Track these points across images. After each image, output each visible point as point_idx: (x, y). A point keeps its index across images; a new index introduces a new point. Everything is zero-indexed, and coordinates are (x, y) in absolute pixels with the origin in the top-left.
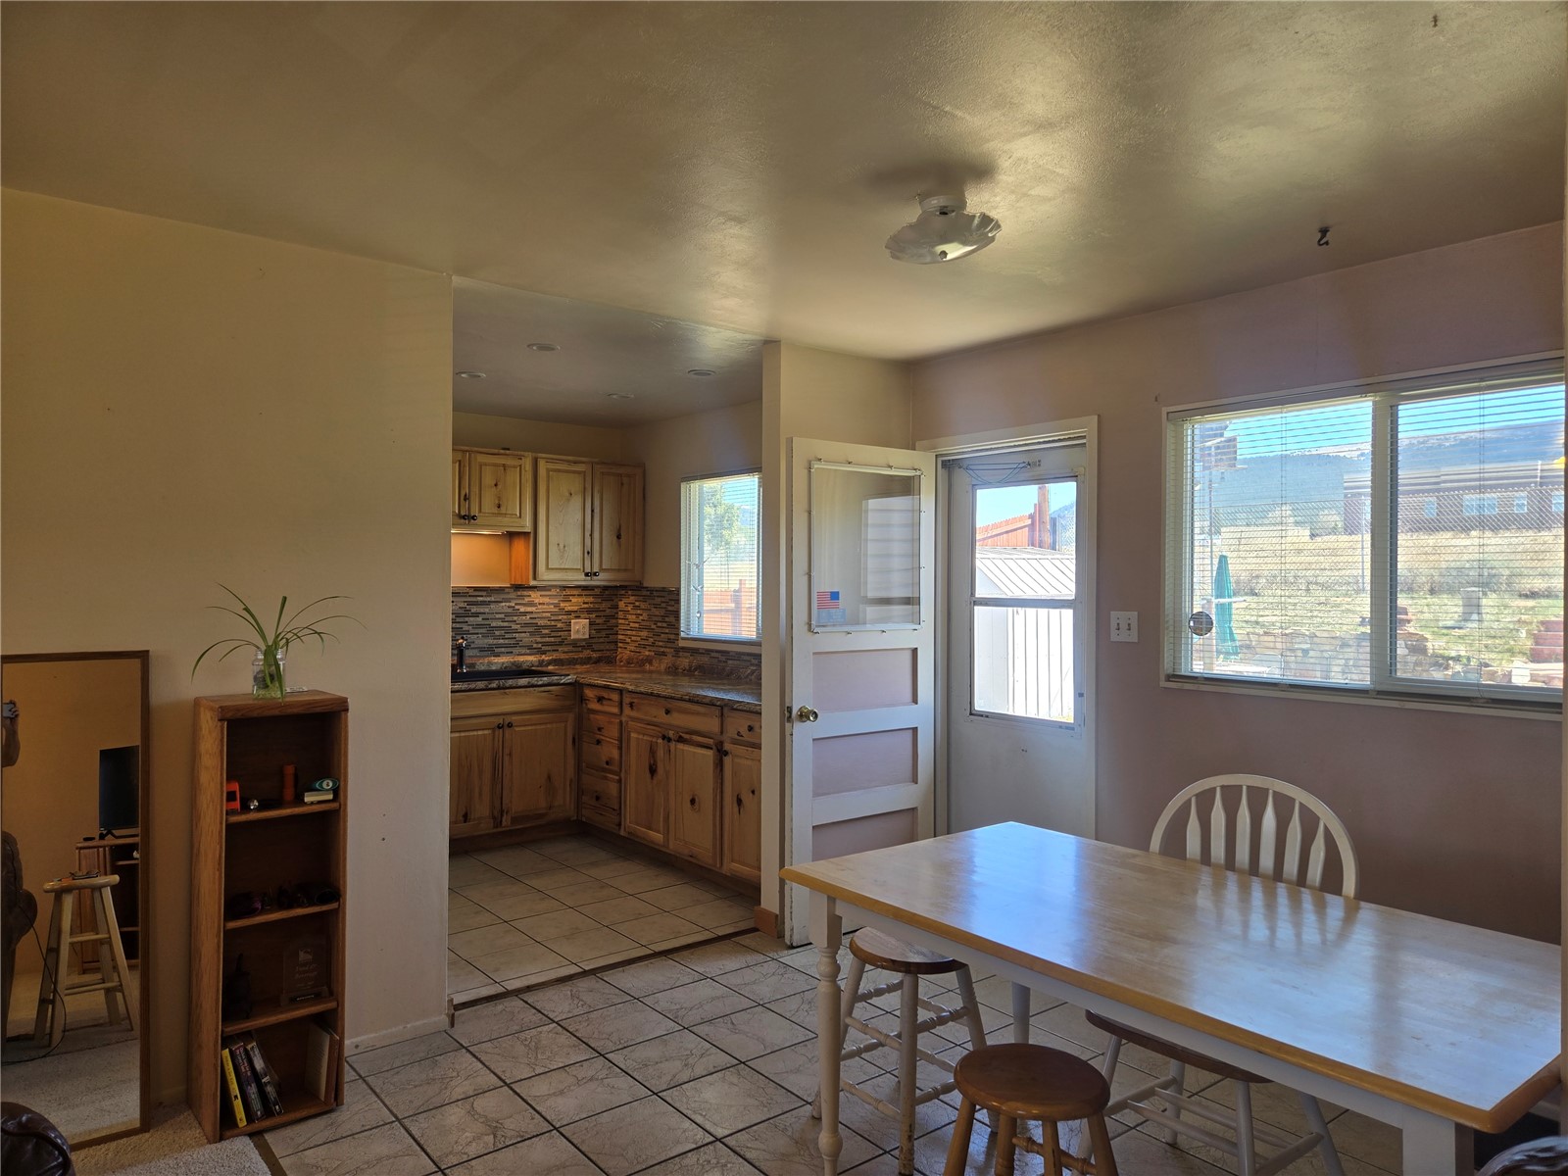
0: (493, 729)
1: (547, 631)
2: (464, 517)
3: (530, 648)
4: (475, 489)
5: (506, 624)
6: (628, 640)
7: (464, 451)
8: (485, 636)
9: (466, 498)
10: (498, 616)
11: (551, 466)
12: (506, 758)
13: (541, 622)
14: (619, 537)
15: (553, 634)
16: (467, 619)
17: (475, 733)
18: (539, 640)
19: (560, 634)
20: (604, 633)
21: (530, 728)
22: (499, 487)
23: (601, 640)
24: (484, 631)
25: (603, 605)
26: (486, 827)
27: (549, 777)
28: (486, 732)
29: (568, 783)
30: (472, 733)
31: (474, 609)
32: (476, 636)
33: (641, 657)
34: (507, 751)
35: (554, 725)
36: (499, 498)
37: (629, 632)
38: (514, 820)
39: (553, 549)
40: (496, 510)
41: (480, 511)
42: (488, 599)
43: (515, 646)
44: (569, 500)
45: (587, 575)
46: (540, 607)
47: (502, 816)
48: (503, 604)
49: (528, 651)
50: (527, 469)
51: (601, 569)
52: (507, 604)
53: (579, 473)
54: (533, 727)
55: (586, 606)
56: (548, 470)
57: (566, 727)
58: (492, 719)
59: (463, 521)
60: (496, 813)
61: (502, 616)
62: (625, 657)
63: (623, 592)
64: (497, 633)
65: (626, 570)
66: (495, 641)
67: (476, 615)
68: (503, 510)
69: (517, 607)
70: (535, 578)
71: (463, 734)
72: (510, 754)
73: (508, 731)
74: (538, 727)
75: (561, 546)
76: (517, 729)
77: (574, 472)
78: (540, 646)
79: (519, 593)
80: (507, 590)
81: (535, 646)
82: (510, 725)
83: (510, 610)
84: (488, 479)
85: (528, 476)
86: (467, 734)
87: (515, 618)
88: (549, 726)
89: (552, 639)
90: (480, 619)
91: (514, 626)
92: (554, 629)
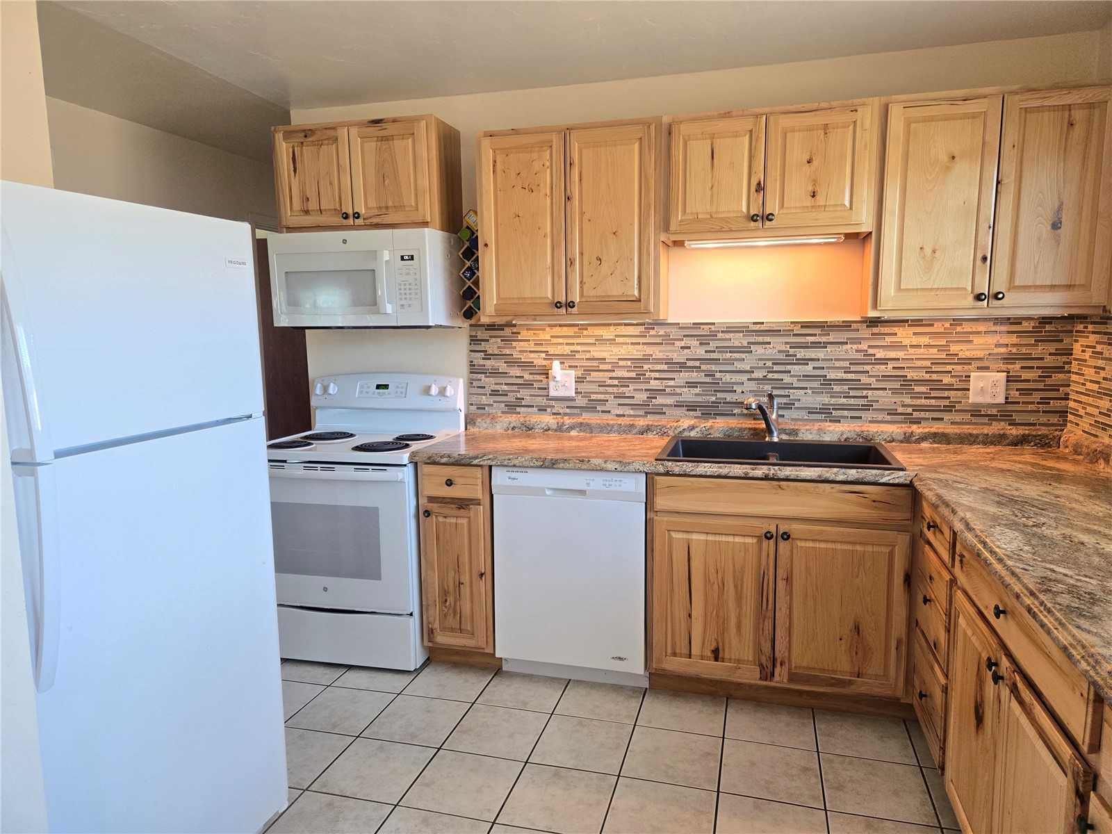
0: (759, 537)
1: (923, 389)
2: (753, 218)
3: (892, 413)
4: (774, 173)
5: (850, 376)
6: (1082, 412)
7: (757, 116)
8: (815, 392)
9: (760, 188)
10: (838, 364)
11: (915, 113)
12: (781, 585)
13: (911, 375)
14: (1056, 226)
15: (934, 394)
16: (789, 367)
17: (730, 539)
18: (908, 401)
19: (946, 394)
20: (1037, 397)
21: (823, 545)
22: (815, 163)
23: (1030, 407)
24: (816, 384)
25: (1039, 350)
26: (750, 675)
27: (857, 629)
28: (749, 540)
29: (893, 644)
30: (724, 539)
31: (801, 354)
32: (802, 392)
33: (1094, 446)
34: (781, 574)
35: (870, 548)
36: (815, 182)
37: (1083, 399)
38: (793, 677)
39: (911, 258)
40: (809, 202)
41: (782, 206)
42: (824, 339)
43: (866, 408)
44: (948, 169)
45: (979, 297)
46: (912, 351)
47: (774, 666)
48: (849, 346)
49: (888, 418)
50: (867, 124)
51: (1012, 287)
52: (855, 347)
53: (974, 116)
54: (830, 546)
55: (1003, 350)
56: (908, 123)
57: (891, 554)
58: (757, 523)
59: (752, 224)
60: (764, 660)
61: (847, 364)
62: (1073, 440)
63: (1080, 327)
64: (837, 388)
65: (1069, 287)
66: (833, 401)
67: (805, 362)
68: (820, 200)
69: (871, 351)
70: (875, 306)
71: (710, 538)
72: (788, 580)
73: (783, 545)
74: (838, 546)
75: (928, 250)
76: (800, 544)
77: (963, 117)
78: (910, 410)
79: (875, 330)
80: (854, 326)
81: (900, 410)
82: (786, 536)
83: (860, 356)
84: (797, 154)
85: (869, 137)
86: (717, 538)
87: (867, 368)
88: (859, 548)
89: (933, 402)
90: (810, 367)
91: (864, 379)
92: (936, 385)
